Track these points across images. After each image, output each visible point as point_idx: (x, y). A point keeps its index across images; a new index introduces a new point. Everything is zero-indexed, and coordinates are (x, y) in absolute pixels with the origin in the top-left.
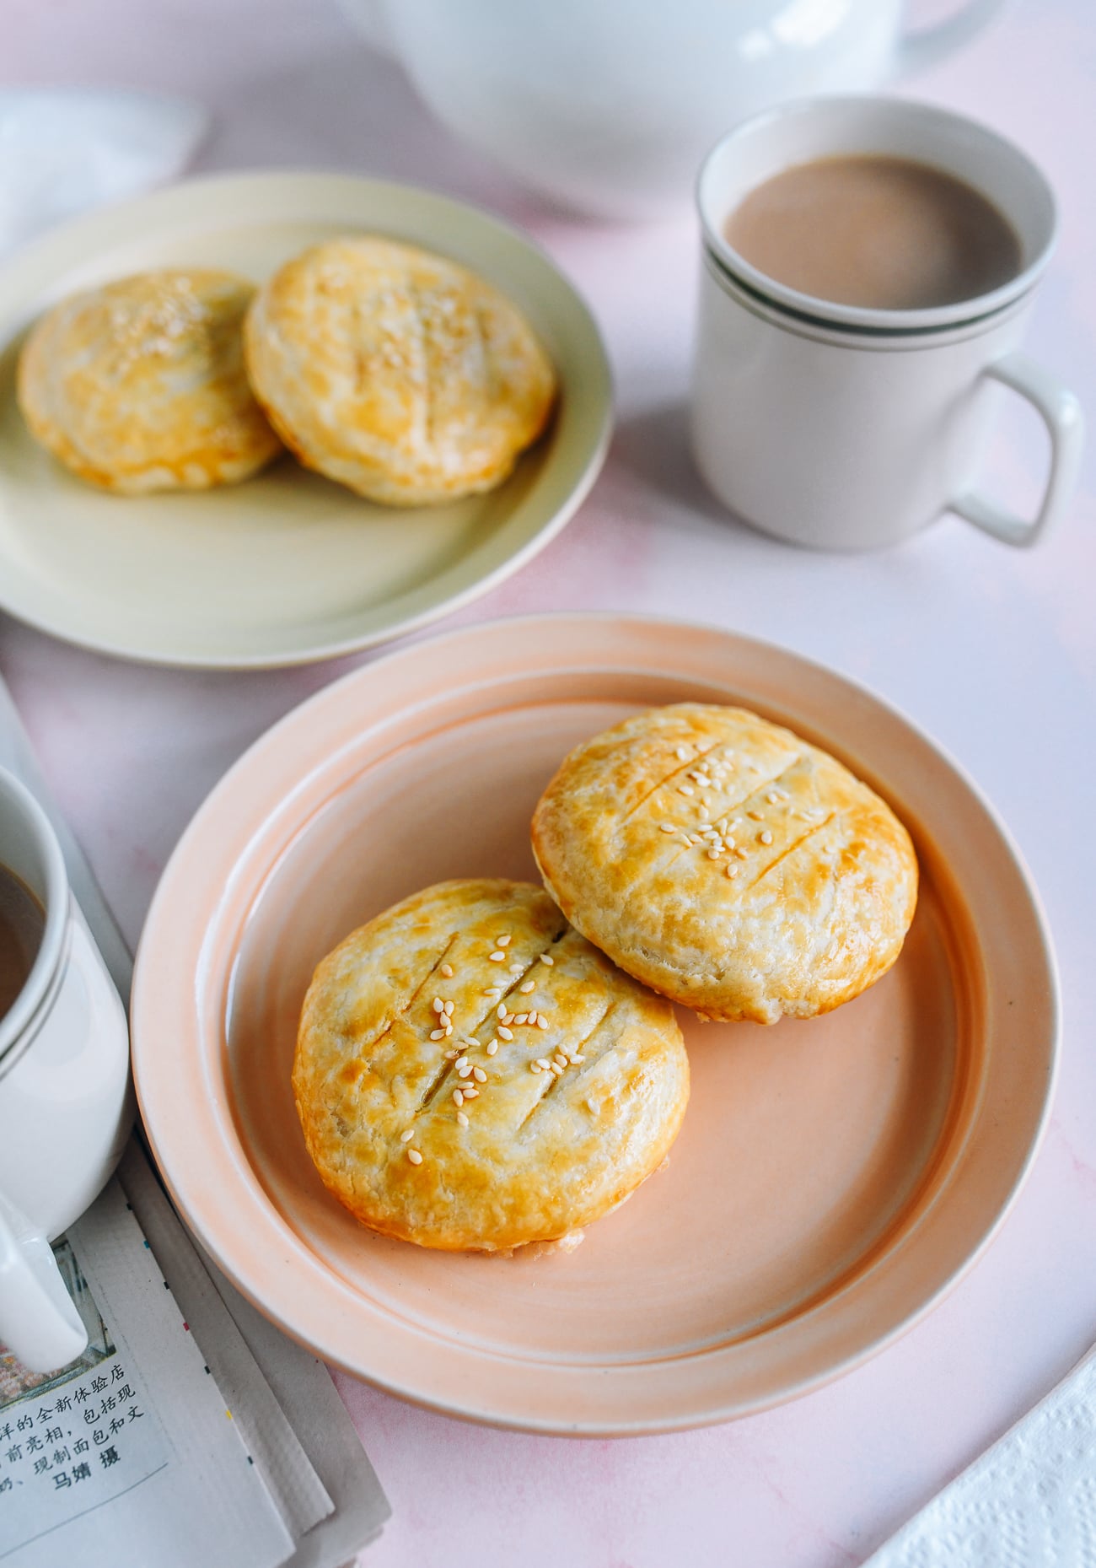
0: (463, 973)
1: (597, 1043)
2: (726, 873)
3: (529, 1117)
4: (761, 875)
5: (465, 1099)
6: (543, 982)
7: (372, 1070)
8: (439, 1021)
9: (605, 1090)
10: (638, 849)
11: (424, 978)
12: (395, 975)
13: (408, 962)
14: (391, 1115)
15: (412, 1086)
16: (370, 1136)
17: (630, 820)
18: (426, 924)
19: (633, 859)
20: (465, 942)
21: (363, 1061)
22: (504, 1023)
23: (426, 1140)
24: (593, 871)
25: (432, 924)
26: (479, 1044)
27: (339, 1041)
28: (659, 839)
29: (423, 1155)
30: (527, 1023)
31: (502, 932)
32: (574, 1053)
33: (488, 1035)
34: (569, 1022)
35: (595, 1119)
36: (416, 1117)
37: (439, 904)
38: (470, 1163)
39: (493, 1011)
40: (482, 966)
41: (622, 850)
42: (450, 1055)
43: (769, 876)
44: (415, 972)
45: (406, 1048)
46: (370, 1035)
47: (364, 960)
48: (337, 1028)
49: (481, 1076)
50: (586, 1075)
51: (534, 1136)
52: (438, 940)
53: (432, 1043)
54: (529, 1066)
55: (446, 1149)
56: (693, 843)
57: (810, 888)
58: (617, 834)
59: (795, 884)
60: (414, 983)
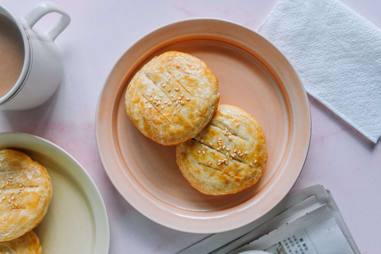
0: (209, 159)
1: (221, 126)
2: (189, 101)
3: (243, 138)
4: (189, 92)
5: (241, 153)
6: (208, 141)
7: (236, 175)
8: (223, 163)
9: (233, 122)
10: (180, 121)
11: (212, 168)
12: (211, 175)
13: (208, 173)
14: (247, 169)
15: (239, 166)
16: (251, 172)
17: (172, 122)
18: (197, 171)
19: (183, 123)
20: (201, 161)
21: (234, 178)
22: (222, 148)
23: (252, 160)
24: (185, 132)
25: (196, 170)
26: (228, 153)
27: (230, 185)
28: (178, 116)
29: (255, 160)
30: (221, 143)
31: (196, 153)
32: (225, 131)
33: (225, 151)
34: (218, 133)
35: (240, 124)
36: (246, 163)
37: (190, 169)
38: (255, 149)
39: (218, 151)
40: (207, 155)
41: (180, 125)
42: (231, 159)
43: (189, 90)
44: (210, 171)
45: (230, 169)
46: (228, 178)
47: (208, 183)
48: (226, 185)
49: (235, 150)
50: (231, 127)
51: (247, 136)
52: (201, 167)
53: (229, 163)
54: (230, 140)
55: (253, 155)
56: (179, 108)
57: (192, 81)
58: (175, 126)
59: (191, 84)
60: (213, 171)
